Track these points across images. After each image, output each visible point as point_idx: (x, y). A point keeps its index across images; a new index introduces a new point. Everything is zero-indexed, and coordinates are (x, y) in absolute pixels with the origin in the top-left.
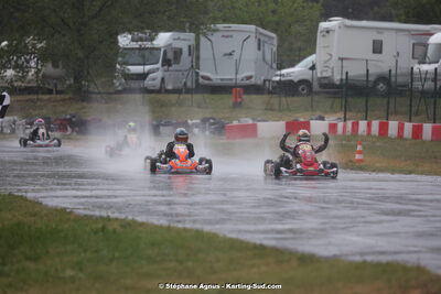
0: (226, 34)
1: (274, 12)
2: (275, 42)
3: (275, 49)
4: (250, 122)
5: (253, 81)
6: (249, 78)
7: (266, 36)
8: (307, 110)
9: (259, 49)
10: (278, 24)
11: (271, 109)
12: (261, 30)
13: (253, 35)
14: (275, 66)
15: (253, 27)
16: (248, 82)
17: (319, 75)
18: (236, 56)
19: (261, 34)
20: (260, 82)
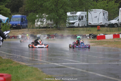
0: (95, 12)
1: (107, 6)
2: (108, 14)
3: (107, 15)
4: (103, 35)
5: (102, 24)
6: (101, 23)
7: (105, 12)
8: (117, 31)
9: (104, 15)
10: (108, 9)
11: (108, 31)
12: (104, 10)
13: (102, 12)
14: (108, 20)
15: (102, 10)
16: (101, 24)
17: (120, 22)
18: (98, 17)
19: (104, 11)
20: (104, 24)
